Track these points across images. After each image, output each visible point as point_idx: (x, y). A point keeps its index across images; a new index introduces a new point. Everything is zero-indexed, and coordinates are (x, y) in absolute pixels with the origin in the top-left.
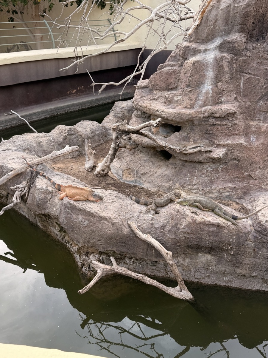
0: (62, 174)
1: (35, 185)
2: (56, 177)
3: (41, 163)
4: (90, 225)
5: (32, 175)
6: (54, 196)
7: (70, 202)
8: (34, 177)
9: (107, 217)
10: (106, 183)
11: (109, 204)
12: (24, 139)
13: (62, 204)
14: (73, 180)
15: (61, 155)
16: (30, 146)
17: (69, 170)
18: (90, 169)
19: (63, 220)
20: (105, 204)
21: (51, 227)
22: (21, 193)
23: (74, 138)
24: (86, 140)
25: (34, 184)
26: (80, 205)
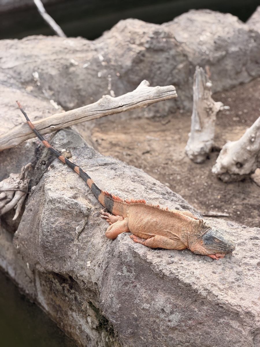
0: (121, 165)
1: (42, 189)
2: (104, 172)
3: (66, 125)
4: (186, 326)
5: (38, 159)
6: (93, 225)
7: (136, 251)
8: (42, 164)
9: (240, 310)
10: (246, 202)
11: (249, 270)
12: (27, 53)
13: (111, 252)
14: (150, 185)
15: (124, 108)
16: (41, 75)
17: (139, 153)
18: (200, 154)
19: (112, 298)
20: (235, 269)
21: (74, 314)
22: (4, 206)
23: (165, 60)
24: (198, 70)
25: (40, 184)
26: (164, 261)
